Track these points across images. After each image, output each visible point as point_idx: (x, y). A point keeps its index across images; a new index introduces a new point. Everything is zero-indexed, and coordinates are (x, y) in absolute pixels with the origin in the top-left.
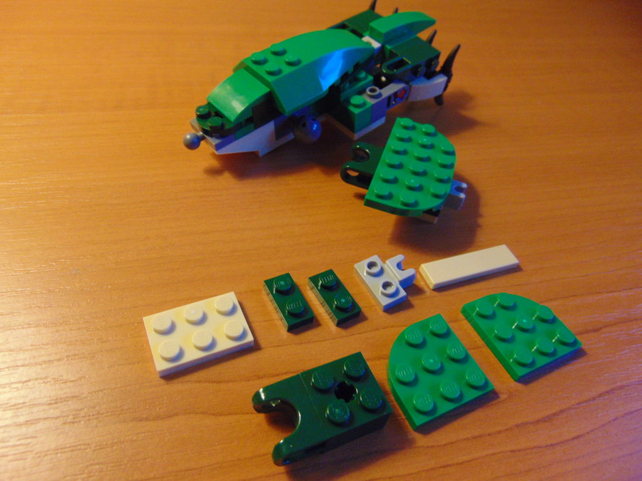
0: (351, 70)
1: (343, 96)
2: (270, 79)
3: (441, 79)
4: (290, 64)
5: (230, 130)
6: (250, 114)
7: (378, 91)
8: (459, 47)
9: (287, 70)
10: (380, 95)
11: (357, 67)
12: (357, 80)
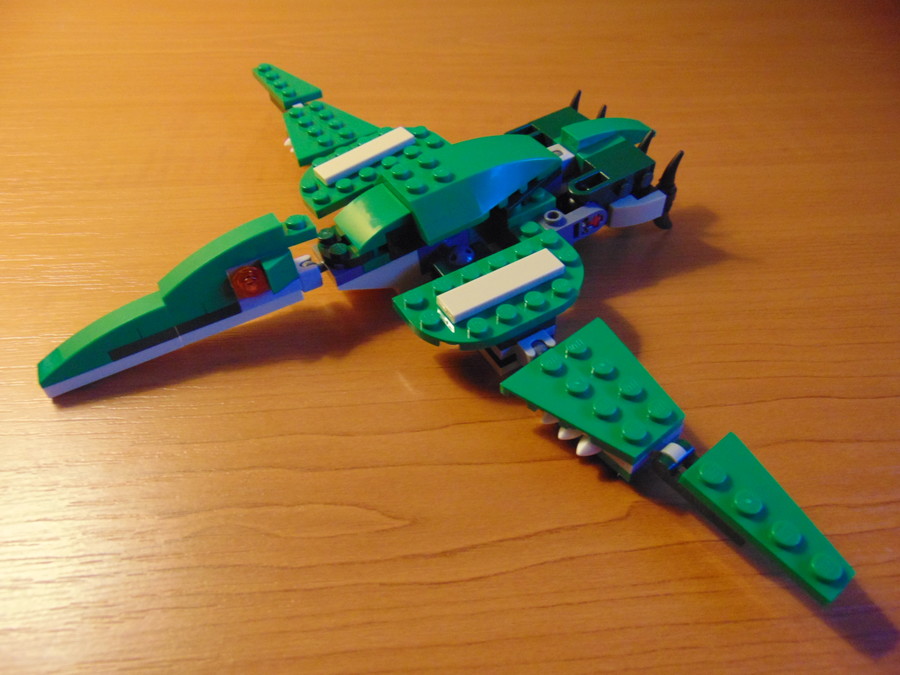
0: (524, 187)
1: (512, 221)
2: (411, 198)
3: (659, 198)
4: (440, 180)
5: (357, 259)
6: (384, 241)
7: (561, 215)
8: (681, 155)
9: (435, 187)
10: (563, 221)
11: (533, 184)
12: (532, 201)
